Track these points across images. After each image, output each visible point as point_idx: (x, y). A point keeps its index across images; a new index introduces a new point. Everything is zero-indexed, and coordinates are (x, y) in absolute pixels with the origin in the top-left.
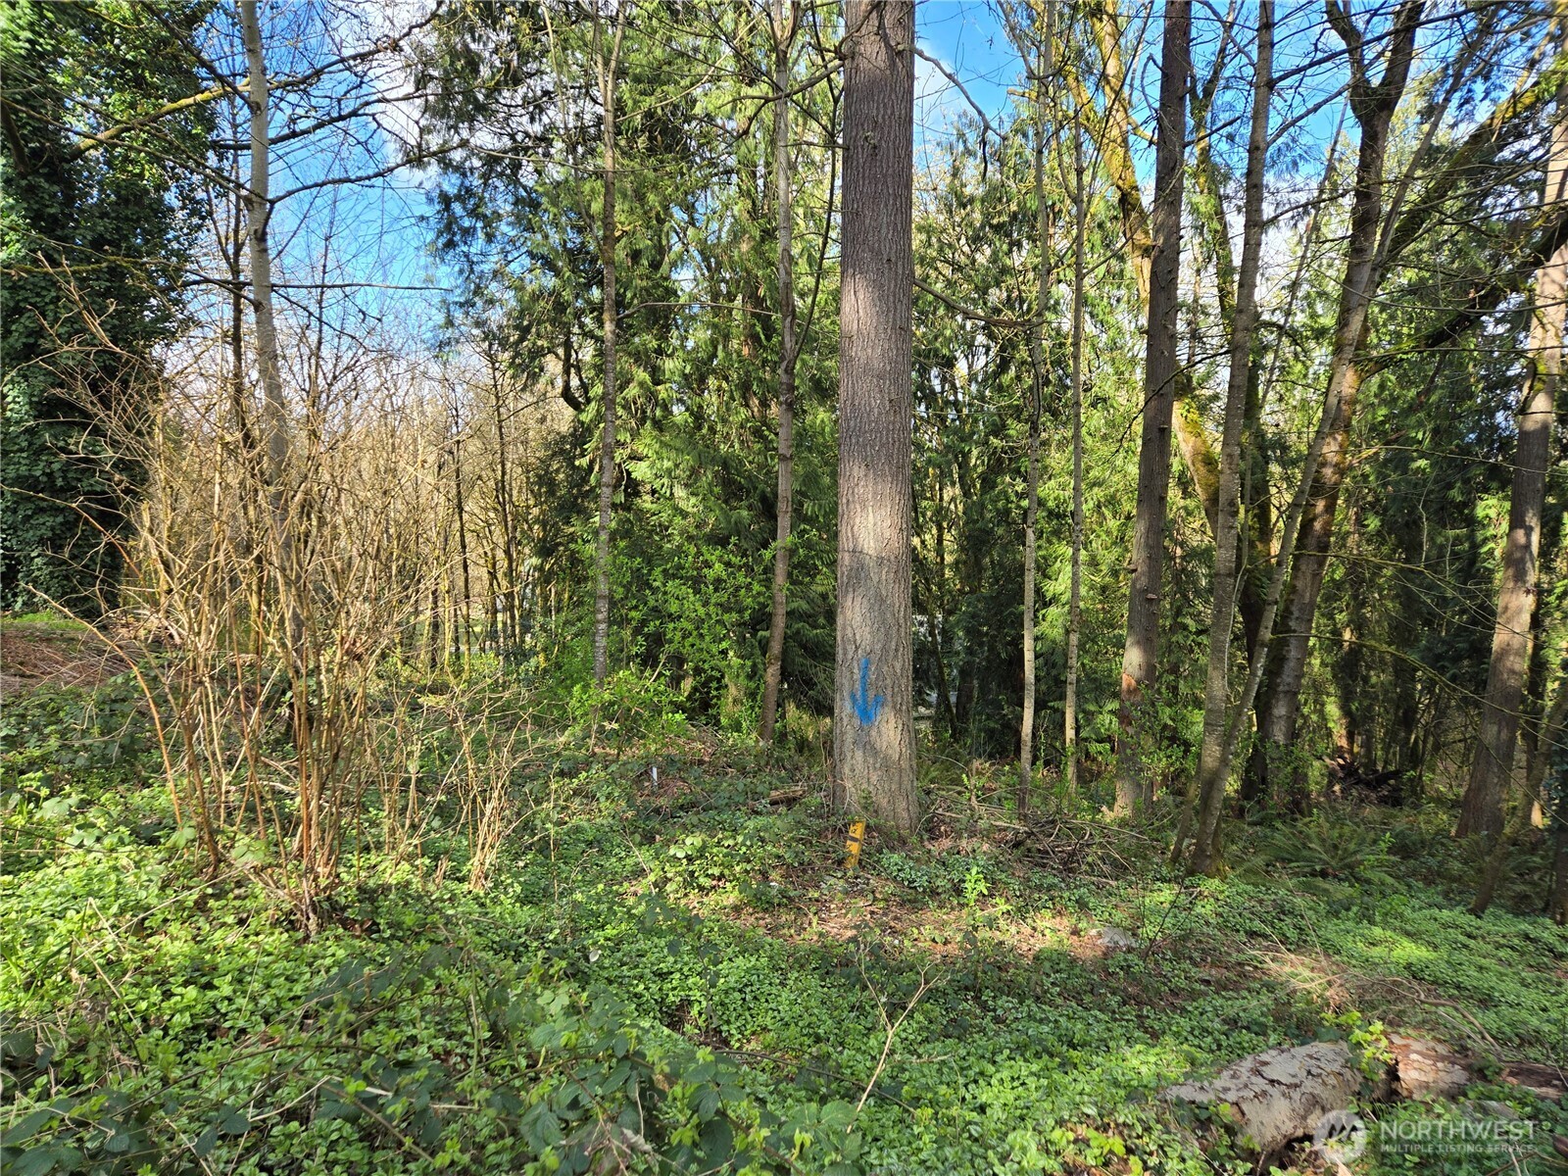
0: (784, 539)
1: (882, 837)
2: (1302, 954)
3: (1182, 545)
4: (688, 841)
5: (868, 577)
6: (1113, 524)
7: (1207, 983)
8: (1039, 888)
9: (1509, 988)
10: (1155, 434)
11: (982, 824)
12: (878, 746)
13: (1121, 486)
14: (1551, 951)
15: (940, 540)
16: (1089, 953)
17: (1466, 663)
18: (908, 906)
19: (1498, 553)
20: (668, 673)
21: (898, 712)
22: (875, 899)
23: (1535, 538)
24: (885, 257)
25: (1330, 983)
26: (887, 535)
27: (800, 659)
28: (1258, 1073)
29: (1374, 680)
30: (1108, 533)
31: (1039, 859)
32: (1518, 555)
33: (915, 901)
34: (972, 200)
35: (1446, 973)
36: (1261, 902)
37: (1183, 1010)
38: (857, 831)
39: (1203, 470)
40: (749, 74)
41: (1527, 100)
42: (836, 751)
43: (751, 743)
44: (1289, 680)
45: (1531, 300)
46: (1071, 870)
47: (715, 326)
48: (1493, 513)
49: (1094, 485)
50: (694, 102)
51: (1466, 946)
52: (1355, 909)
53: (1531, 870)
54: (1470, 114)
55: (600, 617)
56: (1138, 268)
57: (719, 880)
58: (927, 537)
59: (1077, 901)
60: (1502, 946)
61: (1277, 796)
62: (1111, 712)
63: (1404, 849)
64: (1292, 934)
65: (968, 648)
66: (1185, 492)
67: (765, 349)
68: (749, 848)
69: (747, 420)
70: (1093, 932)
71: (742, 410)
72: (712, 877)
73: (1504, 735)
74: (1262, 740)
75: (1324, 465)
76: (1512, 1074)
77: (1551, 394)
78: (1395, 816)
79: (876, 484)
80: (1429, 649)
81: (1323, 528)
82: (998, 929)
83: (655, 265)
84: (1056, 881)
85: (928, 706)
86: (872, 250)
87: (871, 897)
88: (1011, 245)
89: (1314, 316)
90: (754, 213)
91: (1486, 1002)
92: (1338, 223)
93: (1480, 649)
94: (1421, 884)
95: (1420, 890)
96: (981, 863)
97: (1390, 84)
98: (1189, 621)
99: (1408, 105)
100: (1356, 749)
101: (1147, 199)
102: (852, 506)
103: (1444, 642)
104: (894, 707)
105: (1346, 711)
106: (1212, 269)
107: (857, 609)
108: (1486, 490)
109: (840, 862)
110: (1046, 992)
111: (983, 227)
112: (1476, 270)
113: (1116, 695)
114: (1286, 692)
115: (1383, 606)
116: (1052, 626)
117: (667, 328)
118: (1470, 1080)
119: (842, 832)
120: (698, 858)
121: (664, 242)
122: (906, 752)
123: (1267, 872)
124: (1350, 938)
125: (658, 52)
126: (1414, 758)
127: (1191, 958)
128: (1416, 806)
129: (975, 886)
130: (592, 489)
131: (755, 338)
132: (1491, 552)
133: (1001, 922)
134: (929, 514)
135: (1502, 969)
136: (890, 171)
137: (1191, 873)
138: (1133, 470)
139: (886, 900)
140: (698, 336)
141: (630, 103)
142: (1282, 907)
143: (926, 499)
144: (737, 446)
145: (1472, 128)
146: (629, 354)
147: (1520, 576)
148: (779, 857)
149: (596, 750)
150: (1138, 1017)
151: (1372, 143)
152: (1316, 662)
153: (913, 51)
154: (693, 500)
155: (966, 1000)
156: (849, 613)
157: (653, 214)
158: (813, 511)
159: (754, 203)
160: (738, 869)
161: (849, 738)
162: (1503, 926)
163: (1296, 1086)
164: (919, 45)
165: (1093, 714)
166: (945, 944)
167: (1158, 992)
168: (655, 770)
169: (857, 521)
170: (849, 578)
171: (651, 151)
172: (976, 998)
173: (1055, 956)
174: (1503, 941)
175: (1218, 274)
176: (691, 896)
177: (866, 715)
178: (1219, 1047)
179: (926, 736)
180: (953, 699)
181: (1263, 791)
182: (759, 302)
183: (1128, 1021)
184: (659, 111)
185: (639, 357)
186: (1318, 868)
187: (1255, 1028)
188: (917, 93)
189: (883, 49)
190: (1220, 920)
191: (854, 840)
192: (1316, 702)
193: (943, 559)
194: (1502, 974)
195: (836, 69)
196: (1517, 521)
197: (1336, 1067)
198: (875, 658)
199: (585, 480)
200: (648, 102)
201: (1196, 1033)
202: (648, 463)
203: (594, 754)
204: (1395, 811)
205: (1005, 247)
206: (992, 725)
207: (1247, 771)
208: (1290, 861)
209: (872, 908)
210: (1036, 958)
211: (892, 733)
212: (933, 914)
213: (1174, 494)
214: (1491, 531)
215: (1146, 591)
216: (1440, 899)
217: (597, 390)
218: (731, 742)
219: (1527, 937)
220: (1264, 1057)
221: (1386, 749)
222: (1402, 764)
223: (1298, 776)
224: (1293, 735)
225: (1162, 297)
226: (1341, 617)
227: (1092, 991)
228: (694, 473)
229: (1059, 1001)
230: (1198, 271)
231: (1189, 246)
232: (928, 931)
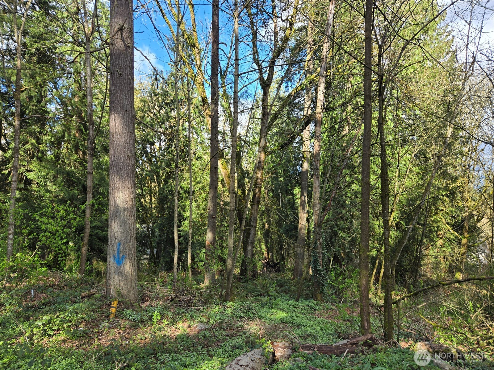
0: (89, 201)
1: (124, 304)
2: (254, 321)
3: (223, 201)
4: (44, 318)
5: (120, 215)
6: (204, 195)
7: (228, 335)
8: (178, 314)
9: (304, 321)
10: (214, 169)
11: (160, 295)
12: (123, 273)
13: (205, 184)
14: (314, 309)
15: (151, 200)
16: (193, 333)
17: (293, 231)
18: (133, 328)
19: (299, 202)
20: (39, 253)
21: (131, 260)
22: (121, 328)
23: (306, 198)
24: (125, 110)
25: (260, 329)
26: (127, 200)
27: (97, 243)
28: (237, 364)
29: (273, 237)
30: (203, 198)
31: (179, 304)
32: (303, 203)
33: (136, 326)
34: (158, 94)
35: (290, 320)
36: (244, 307)
37: (221, 346)
38: (115, 304)
39: (227, 179)
40: (76, 42)
41: (299, 88)
42: (108, 276)
43: (76, 276)
44: (251, 239)
45: (302, 138)
46: (189, 306)
47: (64, 125)
48: (297, 192)
49: (198, 183)
50: (56, 48)
51: (294, 311)
52: (268, 304)
53: (309, 287)
54: (288, 90)
55: (10, 232)
56: (208, 120)
57: (58, 331)
58: (147, 199)
59: (190, 316)
60: (303, 309)
61: (249, 273)
62: (204, 252)
63: (280, 285)
64: (251, 315)
65: (160, 235)
66: (223, 185)
67: (85, 135)
68: (70, 317)
69: (77, 159)
70: (195, 326)
71: (75, 155)
72: (55, 330)
73: (302, 251)
74: (245, 257)
75: (258, 179)
76: (302, 348)
77: (308, 162)
78: (279, 275)
79: (123, 183)
80: (285, 228)
81: (258, 196)
82: (164, 330)
83: (39, 102)
84: (184, 310)
85: (147, 254)
86: (120, 107)
87: (119, 327)
88: (171, 109)
89: (254, 138)
90: (80, 88)
91: (299, 326)
92: (258, 115)
93: (296, 228)
94: (284, 294)
95: (284, 296)
96: (159, 309)
97: (269, 80)
98: (225, 224)
99: (274, 85)
100: (269, 257)
101: (210, 101)
102: (114, 191)
103: (288, 226)
104: (129, 259)
105: (267, 247)
106: (228, 123)
107: (116, 226)
108: (296, 186)
109: (108, 316)
110: (178, 349)
111: (162, 103)
112: (291, 130)
113: (205, 247)
114: (251, 243)
115: (275, 217)
116: (186, 227)
117: (45, 124)
118: (292, 352)
119: (109, 305)
120: (47, 324)
121: (43, 94)
122: (133, 274)
123: (246, 297)
124: (266, 314)
125: (42, 29)
126: (283, 258)
127: (223, 328)
128: (284, 272)
129: (156, 317)
130: (10, 182)
131: (81, 131)
132: (297, 202)
133: (165, 328)
134: (147, 191)
135: (302, 316)
136: (126, 82)
137: (225, 301)
138: (208, 179)
139: (125, 327)
140: (58, 128)
141: (29, 44)
142: (249, 307)
143: (146, 186)
144: (73, 168)
145: (289, 93)
146: (27, 133)
147: (303, 209)
148: (83, 318)
149: (7, 285)
150: (207, 351)
151: (265, 94)
152: (259, 233)
153: (133, 47)
154: (54, 187)
155: (151, 358)
156: (113, 227)
157: (38, 84)
158: (103, 190)
159: (80, 85)
160: (65, 325)
161: (112, 271)
162: (303, 303)
163: (248, 365)
164: (135, 45)
165: (198, 253)
166: (145, 339)
167: (213, 342)
168: (32, 291)
169: (116, 196)
170: (113, 215)
171: (38, 62)
172: (155, 357)
173: (182, 336)
174: (303, 308)
175: (230, 125)
176: (45, 339)
177: (119, 263)
178: (230, 356)
179: (146, 265)
180: (155, 252)
181: (246, 272)
182: (82, 118)
183: (204, 353)
184: (42, 49)
185: (32, 134)
186: (259, 294)
187: (240, 348)
188: (135, 60)
189: (123, 44)
190: (232, 314)
191: (114, 307)
192: (259, 244)
193: (152, 206)
194: (303, 318)
195: (106, 47)
196: (302, 195)
197: (259, 356)
198: (122, 242)
199: (7, 179)
200: (37, 45)
201: (224, 353)
202: (34, 173)
203: (5, 287)
204: (279, 274)
205: (169, 110)
206: (167, 260)
207: (241, 267)
208: (252, 292)
209: (119, 331)
210: (176, 338)
211: (128, 268)
212: (142, 329)
213: (220, 186)
214: (297, 197)
215: (213, 215)
216: (289, 298)
217: (12, 145)
218: (67, 276)
219: (308, 306)
220: (240, 358)
221: (276, 256)
222: (280, 260)
223: (255, 267)
224: (253, 255)
225: (214, 130)
226: (265, 220)
227: (193, 346)
228: (55, 177)
229: (182, 352)
230: (224, 123)
231: (221, 116)
232: (139, 336)
